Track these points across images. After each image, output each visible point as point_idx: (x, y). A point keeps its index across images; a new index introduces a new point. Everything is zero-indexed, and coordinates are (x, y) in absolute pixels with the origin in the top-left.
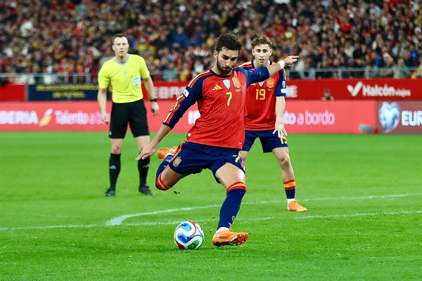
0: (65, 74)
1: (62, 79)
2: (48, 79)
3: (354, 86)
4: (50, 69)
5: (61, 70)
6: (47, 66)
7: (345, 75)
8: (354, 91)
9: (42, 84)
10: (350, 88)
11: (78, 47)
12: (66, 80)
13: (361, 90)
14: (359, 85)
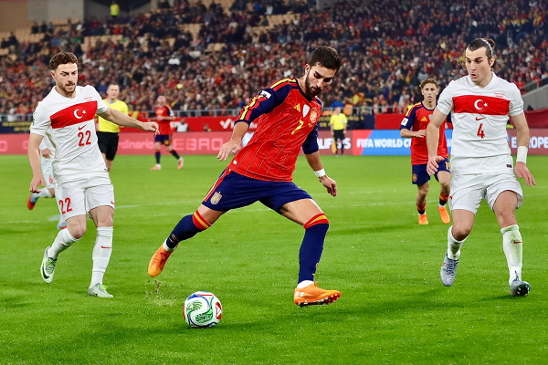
0: (23, 114)
1: (20, 117)
2: (11, 118)
3: (225, 121)
4: (12, 111)
5: (19, 111)
6: (10, 109)
7: (219, 113)
8: (225, 125)
9: (6, 121)
10: (222, 123)
11: (31, 95)
12: (23, 118)
13: (230, 125)
14: (229, 121)
